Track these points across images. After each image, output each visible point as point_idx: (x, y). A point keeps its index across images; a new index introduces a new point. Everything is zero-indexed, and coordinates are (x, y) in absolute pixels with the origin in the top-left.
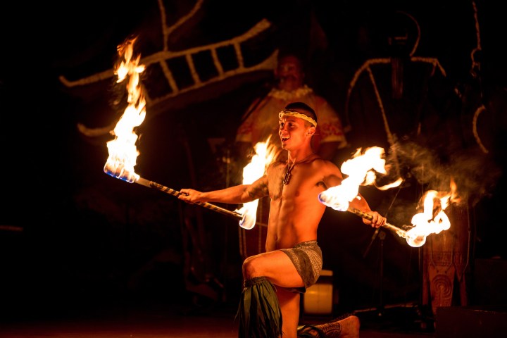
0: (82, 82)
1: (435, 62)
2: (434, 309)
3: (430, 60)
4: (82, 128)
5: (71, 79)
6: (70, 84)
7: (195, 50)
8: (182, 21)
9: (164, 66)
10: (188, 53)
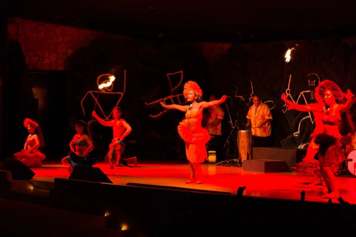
0: (151, 103)
1: (241, 97)
2: (242, 161)
3: (240, 97)
4: (150, 115)
5: (148, 103)
6: (147, 104)
7: (179, 95)
8: (176, 87)
9: (172, 99)
10: (178, 96)
